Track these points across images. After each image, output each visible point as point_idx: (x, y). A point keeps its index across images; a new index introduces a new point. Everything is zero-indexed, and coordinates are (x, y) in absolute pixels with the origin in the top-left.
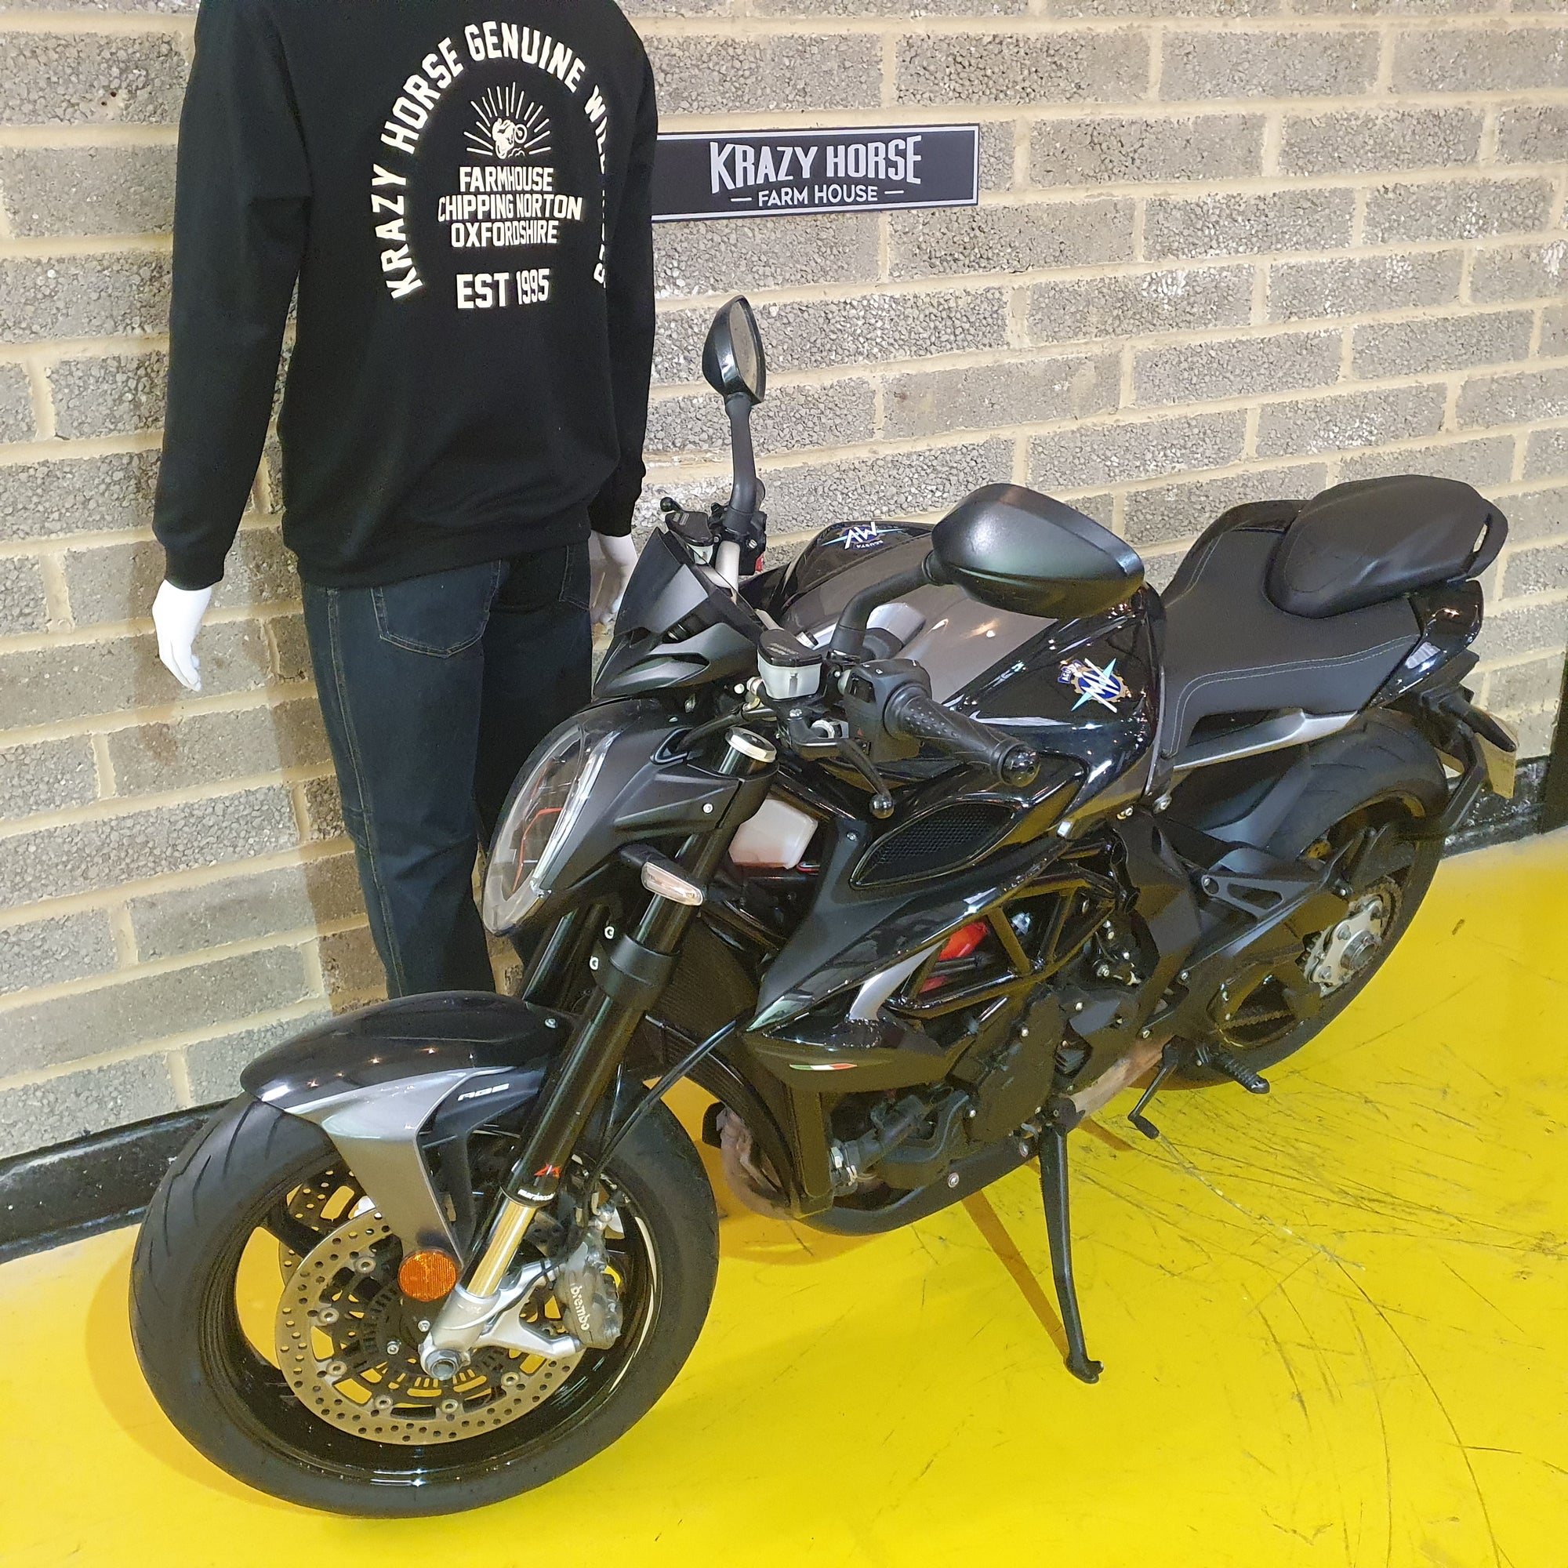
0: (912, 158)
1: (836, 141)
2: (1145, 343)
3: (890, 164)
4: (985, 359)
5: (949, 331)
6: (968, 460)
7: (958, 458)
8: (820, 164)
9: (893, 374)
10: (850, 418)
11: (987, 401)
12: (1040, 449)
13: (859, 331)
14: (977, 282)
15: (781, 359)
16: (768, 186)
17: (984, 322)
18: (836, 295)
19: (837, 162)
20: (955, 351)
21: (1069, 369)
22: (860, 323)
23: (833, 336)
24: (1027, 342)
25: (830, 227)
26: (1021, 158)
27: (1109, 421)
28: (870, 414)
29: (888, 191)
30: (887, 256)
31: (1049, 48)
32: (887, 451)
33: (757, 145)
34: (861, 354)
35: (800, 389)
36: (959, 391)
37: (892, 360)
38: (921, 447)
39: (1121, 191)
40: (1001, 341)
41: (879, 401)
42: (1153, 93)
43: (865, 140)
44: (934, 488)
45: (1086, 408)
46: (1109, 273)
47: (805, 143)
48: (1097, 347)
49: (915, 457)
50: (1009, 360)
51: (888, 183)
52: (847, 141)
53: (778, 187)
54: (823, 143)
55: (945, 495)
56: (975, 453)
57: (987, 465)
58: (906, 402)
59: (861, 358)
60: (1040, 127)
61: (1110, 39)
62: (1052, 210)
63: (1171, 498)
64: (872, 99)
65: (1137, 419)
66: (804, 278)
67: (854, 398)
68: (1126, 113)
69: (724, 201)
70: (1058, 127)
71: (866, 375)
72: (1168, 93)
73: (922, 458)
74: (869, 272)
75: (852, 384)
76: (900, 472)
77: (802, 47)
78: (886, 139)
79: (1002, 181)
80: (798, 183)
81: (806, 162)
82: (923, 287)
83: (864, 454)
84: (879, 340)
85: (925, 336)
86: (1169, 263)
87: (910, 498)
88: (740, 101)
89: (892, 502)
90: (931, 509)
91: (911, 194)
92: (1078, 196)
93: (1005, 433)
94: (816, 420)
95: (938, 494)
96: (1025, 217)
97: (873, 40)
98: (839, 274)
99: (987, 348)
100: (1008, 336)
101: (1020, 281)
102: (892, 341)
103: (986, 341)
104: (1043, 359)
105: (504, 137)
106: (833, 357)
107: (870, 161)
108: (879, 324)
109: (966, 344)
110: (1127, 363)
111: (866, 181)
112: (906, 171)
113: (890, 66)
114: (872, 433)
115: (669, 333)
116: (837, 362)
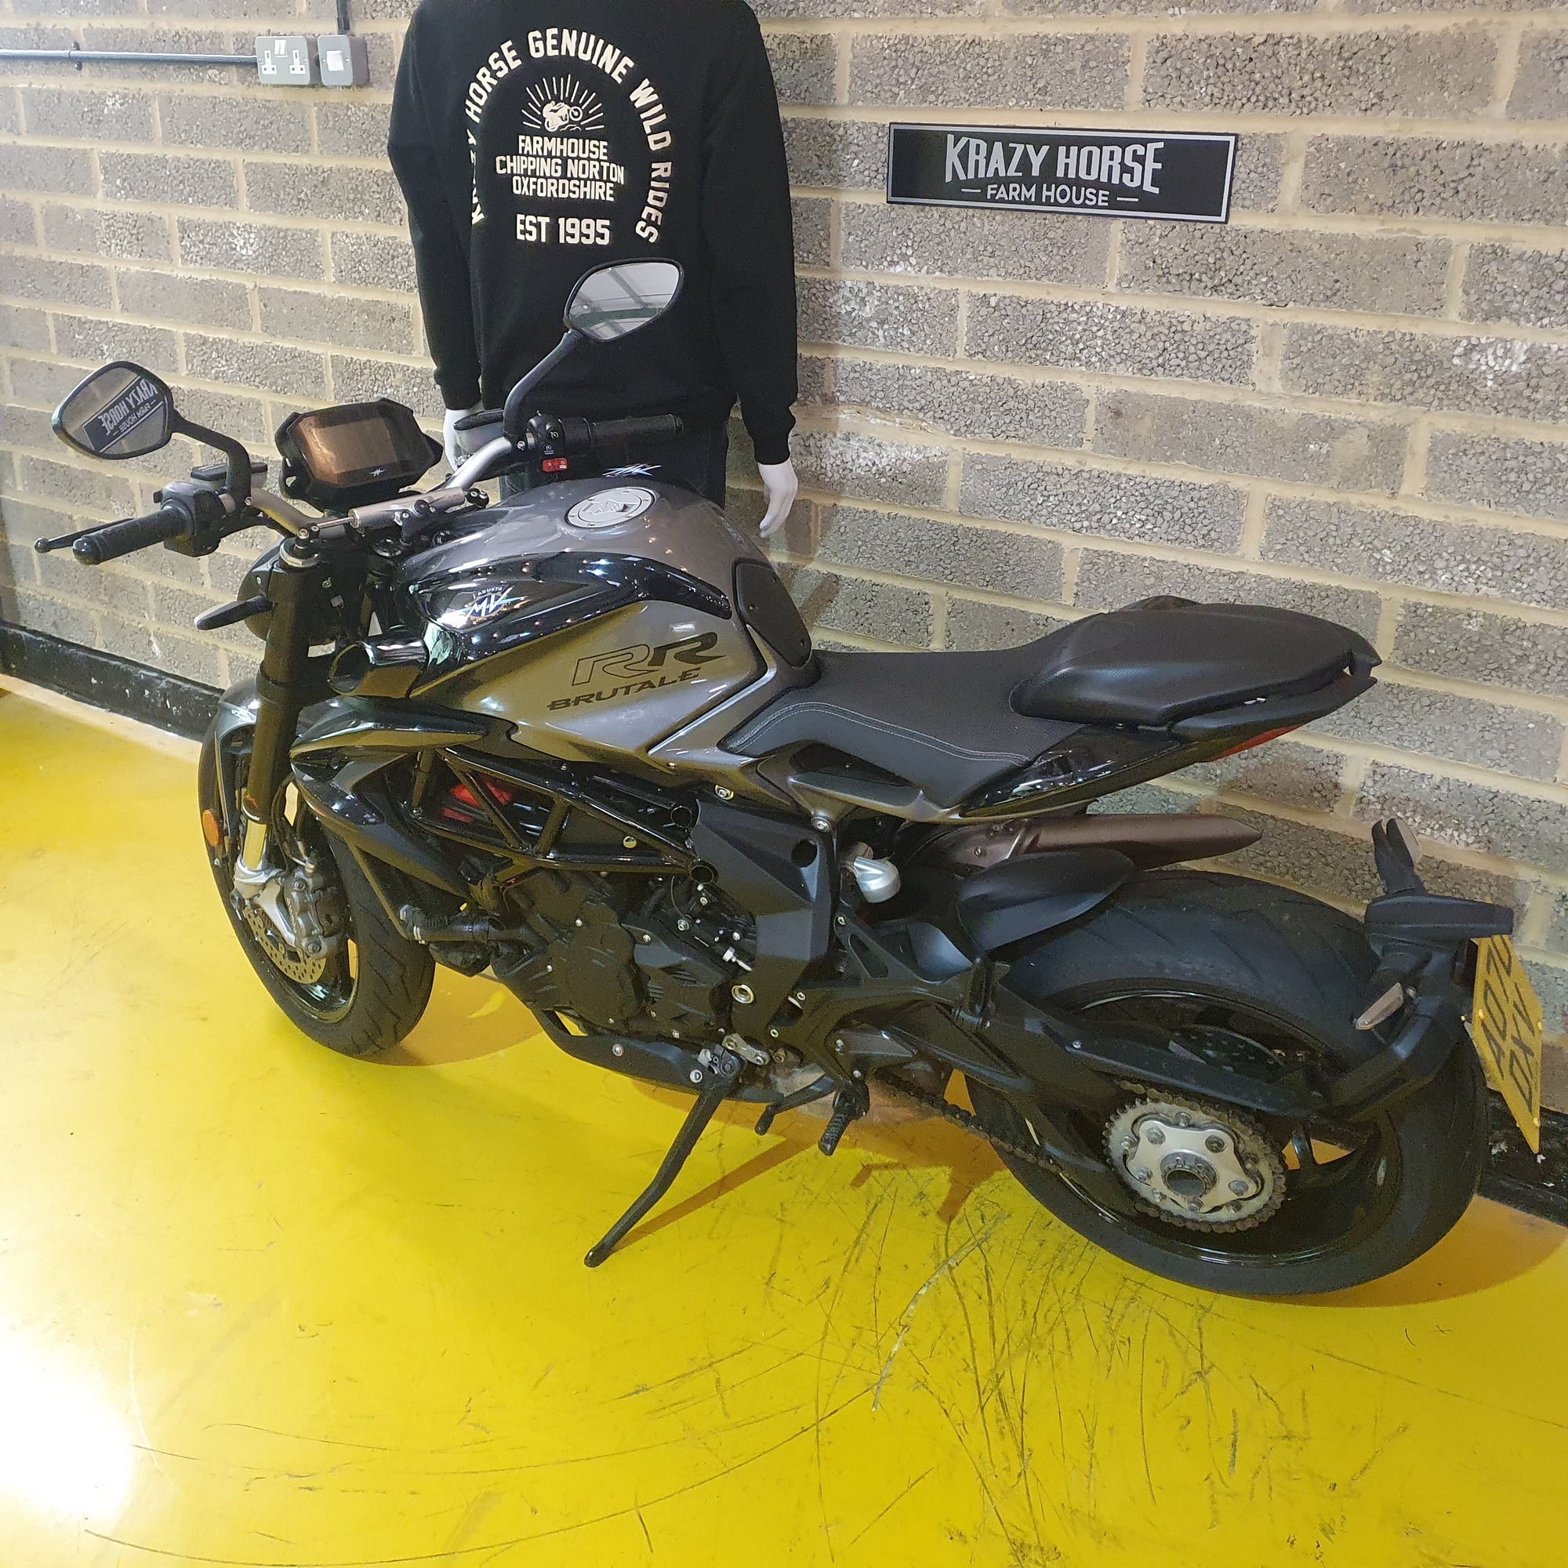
0: (1151, 165)
1: (1069, 142)
2: (1452, 423)
3: (1125, 169)
4: (1223, 395)
5: (1181, 355)
6: (1188, 498)
7: (1175, 494)
8: (1050, 162)
9: (1110, 388)
10: (1059, 422)
11: (1217, 442)
12: (1281, 512)
13: (1078, 336)
14: (1220, 309)
15: (996, 348)
16: (997, 179)
17: (1225, 354)
18: (1059, 295)
19: (1068, 162)
20: (1186, 379)
21: (1331, 430)
22: (1080, 328)
23: (1051, 337)
24: (1277, 387)
25: (1058, 227)
26: (1293, 177)
27: (1384, 505)
28: (1081, 421)
29: (1119, 197)
30: (1116, 264)
31: (1344, 49)
32: (1095, 465)
33: (990, 139)
34: (1079, 359)
35: (1010, 382)
36: (1184, 422)
37: (1113, 373)
38: (1133, 470)
39: (1431, 228)
40: (1242, 379)
41: (1091, 413)
42: (1499, 109)
43: (1100, 143)
44: (1144, 518)
45: (1350, 480)
46: (1404, 326)
47: (1037, 141)
48: (1378, 413)
49: (1124, 479)
50: (1252, 402)
51: (1122, 190)
52: (1080, 142)
53: (1007, 181)
54: (1055, 142)
55: (1155, 530)
56: (1195, 494)
57: (1210, 512)
58: (1120, 420)
59: (1077, 364)
60: (1319, 144)
61: (1437, 40)
62: (1328, 242)
63: (1474, 626)
64: (1116, 102)
65: (1427, 514)
66: (1026, 274)
67: (1065, 403)
68: (1449, 131)
69: (955, 191)
70: (1344, 145)
71: (1081, 382)
72: (1521, 107)
73: (1132, 483)
74: (1095, 278)
75: (1065, 388)
76: (1107, 490)
77: (1046, 46)
78: (1124, 143)
79: (1265, 198)
80: (1026, 180)
81: (1036, 161)
82: (1153, 303)
83: (1070, 461)
84: (1099, 350)
85: (1151, 355)
86: (1502, 328)
87: (1115, 521)
88: (981, 97)
89: (1095, 518)
90: (1137, 539)
91: (1146, 202)
92: (1368, 228)
93: (1238, 482)
94: (1024, 415)
95: (1149, 526)
96: (1289, 247)
97: (1121, 40)
98: (1062, 275)
99: (1226, 384)
100: (1253, 375)
101: (1276, 316)
102: (1112, 353)
103: (1225, 375)
104: (1295, 411)
105: (555, 116)
106: (1048, 357)
107: (1105, 164)
108: (1101, 333)
109: (1200, 373)
110: (1419, 442)
111: (1097, 185)
112: (1144, 178)
113: (1138, 67)
114: (1081, 443)
115: (897, 304)
116: (1052, 363)
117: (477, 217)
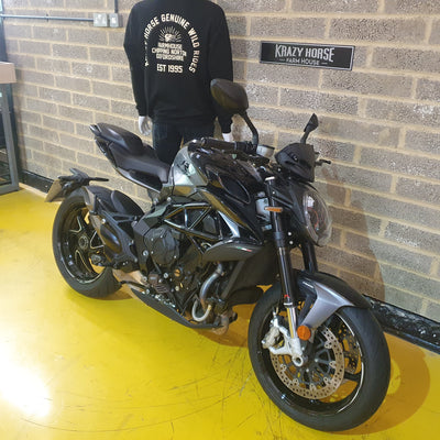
0: (331, 54)
1: (309, 47)
2: (413, 128)
3: (324, 55)
4: (350, 118)
5: (338, 107)
8: (304, 52)
13: (310, 101)
14: (349, 94)
15: (288, 103)
16: (289, 57)
17: (350, 106)
18: (305, 89)
19: (309, 53)
20: (340, 113)
21: (379, 129)
22: (311, 98)
24: (365, 116)
25: (306, 70)
26: (370, 58)
27: (393, 150)
29: (322, 63)
30: (321, 81)
31: (384, 24)
32: (314, 136)
33: (288, 46)
34: (310, 107)
35: (292, 113)
37: (320, 111)
38: (325, 138)
39: (407, 73)
40: (355, 114)
42: (426, 41)
43: (317, 48)
45: (384, 142)
46: (400, 101)
47: (300, 47)
48: (392, 124)
49: (322, 140)
50: (358, 120)
51: (323, 60)
52: (312, 47)
53: (292, 58)
54: (305, 47)
56: (341, 145)
58: (321, 124)
60: (377, 49)
61: (409, 22)
62: (378, 76)
63: (418, 185)
64: (322, 36)
65: (405, 153)
66: (296, 83)
68: (413, 47)
69: (278, 60)
70: (384, 50)
72: (432, 40)
73: (324, 142)
74: (315, 85)
76: (317, 143)
77: (303, 21)
78: (324, 48)
79: (362, 64)
80: (297, 57)
81: (300, 52)
82: (331, 92)
84: (316, 105)
85: (330, 106)
86: (427, 102)
88: (285, 34)
91: (329, 64)
92: (390, 73)
93: (353, 142)
94: (295, 122)
96: (369, 78)
97: (323, 19)
98: (306, 84)
99: (351, 115)
100: (358, 112)
101: (364, 96)
103: (351, 113)
104: (369, 123)
105: (168, 37)
106: (302, 106)
107: (318, 54)
109: (343, 112)
110: (403, 132)
111: (316, 59)
112: (329, 57)
113: (328, 27)
115: (262, 90)
116: (303, 108)
117: (147, 64)
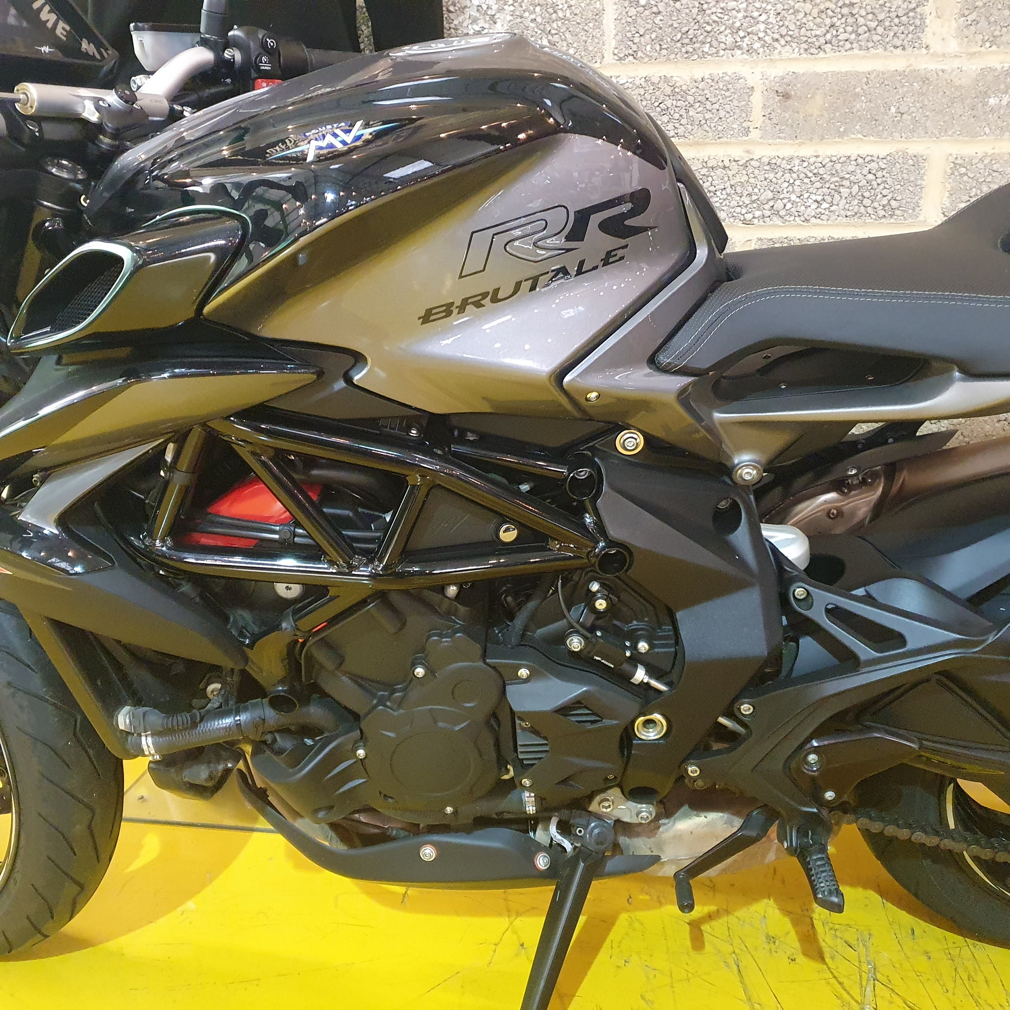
4: (896, 62)
5: (849, 29)
6: (865, 171)
7: (851, 168)
9: (777, 70)
10: (722, 113)
11: (893, 110)
12: (963, 170)
13: (738, 24)
15: (648, 48)
17: (896, 21)
20: (856, 51)
22: (740, 15)
23: (708, 28)
24: (953, 46)
28: (746, 110)
32: (765, 152)
34: (739, 48)
35: (666, 79)
36: (857, 95)
37: (777, 57)
38: (807, 151)
40: (916, 43)
41: (757, 100)
44: (819, 198)
49: (797, 162)
50: (924, 64)
55: (832, 209)
56: (873, 166)
57: (889, 181)
58: (789, 102)
59: (739, 52)
67: (727, 94)
71: (744, 70)
73: (805, 164)
75: (727, 78)
76: (778, 176)
83: (737, 152)
84: (761, 35)
85: (818, 33)
87: (789, 206)
89: (767, 207)
90: (813, 220)
93: (916, 147)
94: (683, 112)
95: (825, 205)
99: (899, 50)
100: (927, 37)
102: (776, 36)
103: (898, 42)
104: (973, 67)
106: (706, 50)
108: (763, 17)
109: (870, 44)
114: (747, 131)
115: (533, 16)
116: (711, 55)
